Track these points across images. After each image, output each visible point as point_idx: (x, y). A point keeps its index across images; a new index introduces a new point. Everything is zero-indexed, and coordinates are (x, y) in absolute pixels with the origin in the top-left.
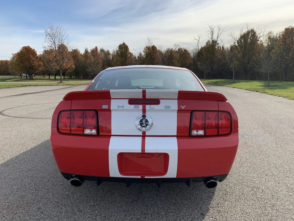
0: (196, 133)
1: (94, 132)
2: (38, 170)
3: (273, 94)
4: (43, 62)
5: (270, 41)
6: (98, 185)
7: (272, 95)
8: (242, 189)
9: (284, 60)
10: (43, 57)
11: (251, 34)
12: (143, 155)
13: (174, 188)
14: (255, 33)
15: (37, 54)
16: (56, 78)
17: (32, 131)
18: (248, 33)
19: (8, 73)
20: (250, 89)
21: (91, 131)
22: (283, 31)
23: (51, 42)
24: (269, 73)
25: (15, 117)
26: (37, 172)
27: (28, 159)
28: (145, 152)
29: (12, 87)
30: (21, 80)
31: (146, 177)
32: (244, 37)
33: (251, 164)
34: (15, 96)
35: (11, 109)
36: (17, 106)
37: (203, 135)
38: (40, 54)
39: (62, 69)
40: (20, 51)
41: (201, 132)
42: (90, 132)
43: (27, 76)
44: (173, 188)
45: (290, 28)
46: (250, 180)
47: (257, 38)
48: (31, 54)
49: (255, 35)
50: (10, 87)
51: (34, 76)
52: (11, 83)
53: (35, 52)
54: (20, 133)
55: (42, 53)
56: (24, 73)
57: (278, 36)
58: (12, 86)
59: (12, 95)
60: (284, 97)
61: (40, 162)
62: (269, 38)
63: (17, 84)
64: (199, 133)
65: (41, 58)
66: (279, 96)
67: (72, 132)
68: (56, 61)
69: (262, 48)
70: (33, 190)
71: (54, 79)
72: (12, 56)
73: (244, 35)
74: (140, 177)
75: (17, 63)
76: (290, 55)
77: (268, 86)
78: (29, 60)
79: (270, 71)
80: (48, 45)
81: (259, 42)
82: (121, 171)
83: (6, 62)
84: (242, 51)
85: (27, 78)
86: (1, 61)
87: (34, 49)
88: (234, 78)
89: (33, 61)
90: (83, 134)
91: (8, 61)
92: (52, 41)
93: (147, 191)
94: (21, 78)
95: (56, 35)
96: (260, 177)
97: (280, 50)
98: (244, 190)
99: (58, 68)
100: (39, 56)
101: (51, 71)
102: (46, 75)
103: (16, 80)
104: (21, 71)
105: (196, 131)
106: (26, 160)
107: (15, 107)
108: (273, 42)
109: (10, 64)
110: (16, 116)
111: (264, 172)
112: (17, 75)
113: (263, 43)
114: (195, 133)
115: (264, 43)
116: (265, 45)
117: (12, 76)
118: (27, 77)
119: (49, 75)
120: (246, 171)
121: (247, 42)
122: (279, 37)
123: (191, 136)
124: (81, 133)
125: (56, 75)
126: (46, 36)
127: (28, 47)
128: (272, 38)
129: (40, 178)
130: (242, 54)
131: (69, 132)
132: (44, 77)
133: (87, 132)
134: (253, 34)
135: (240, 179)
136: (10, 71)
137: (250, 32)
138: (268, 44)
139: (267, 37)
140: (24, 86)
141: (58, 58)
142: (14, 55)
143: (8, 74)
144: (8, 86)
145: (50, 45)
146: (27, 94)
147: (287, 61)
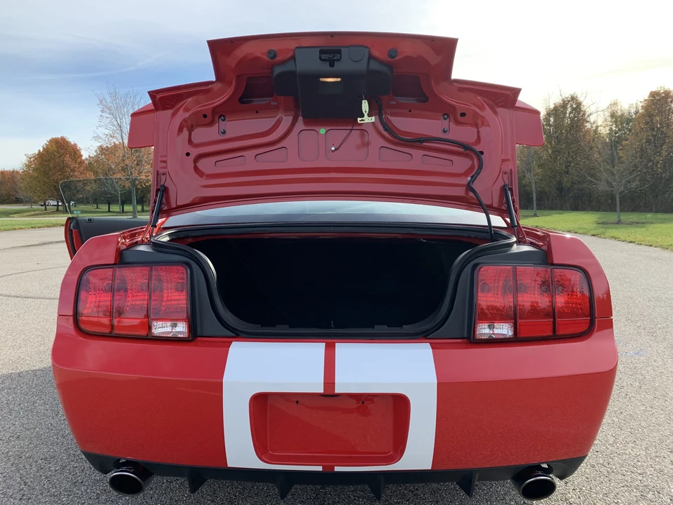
0: (487, 331)
1: (181, 329)
2: (38, 436)
3: (633, 240)
4: (96, 173)
5: (616, 122)
6: (193, 490)
7: (631, 242)
8: (612, 496)
9: (651, 163)
10: (96, 161)
11: (572, 106)
12: (329, 399)
13: (417, 489)
14: (579, 104)
15: (81, 156)
16: (125, 211)
17: (45, 331)
18: (564, 105)
19: (16, 198)
20: (576, 231)
21: (175, 326)
22: (646, 98)
23: (114, 126)
24: (620, 193)
25: (9, 296)
26: (35, 442)
27: (20, 405)
28: (337, 391)
29: (20, 229)
30: (45, 214)
31: (337, 469)
32: (556, 113)
33: (622, 416)
34: (22, 249)
35: (5, 278)
36: (20, 271)
37: (509, 338)
38: (89, 157)
39: (137, 189)
40: (44, 148)
41: (504, 330)
42: (169, 329)
43: (58, 205)
44: (412, 492)
45: (662, 91)
46: (631, 468)
47: (584, 114)
48: (68, 155)
49: (580, 109)
50: (15, 229)
51: (75, 206)
52: (19, 221)
53: (78, 150)
54: (14, 335)
55: (93, 154)
56: (51, 197)
57: (633, 111)
58: (20, 227)
59: (15, 245)
60: (662, 247)
61: (49, 413)
62: (613, 115)
63: (33, 222)
64: (496, 331)
65: (91, 165)
66: (651, 246)
67: (116, 332)
68: (124, 169)
69: (598, 138)
70: (15, 499)
71: (119, 212)
72: (24, 160)
73: (556, 109)
74: (320, 469)
75: (36, 175)
76: (664, 153)
77: (617, 223)
78: (62, 168)
79: (622, 189)
80: (107, 132)
81: (588, 125)
82: (261, 448)
83: (13, 174)
84: (551, 144)
85: (58, 210)
86: (3, 173)
87: (75, 145)
88: (535, 206)
89: (73, 170)
90: (149, 337)
91: (17, 172)
92: (115, 123)
93: (338, 502)
94: (46, 210)
95: (125, 110)
96: (656, 457)
97: (640, 141)
98: (619, 496)
99: (128, 184)
100: (87, 159)
101: (113, 192)
102: (102, 202)
103: (32, 213)
104: (44, 193)
105: (486, 325)
106: (11, 407)
107: (16, 272)
108: (622, 124)
109: (21, 179)
110: (13, 294)
111: (661, 441)
112: (35, 202)
113: (597, 127)
114: (484, 330)
115: (601, 126)
116: (604, 131)
117: (24, 205)
118: (58, 208)
119: (109, 204)
120: (611, 440)
121: (562, 125)
122: (636, 112)
123: (472, 341)
124: (143, 333)
125: (123, 203)
126: (103, 111)
127: (63, 139)
128: (620, 116)
129: (40, 462)
130: (553, 152)
131: (107, 331)
132: (97, 208)
133: (161, 328)
134: (574, 106)
135: (601, 462)
136: (21, 195)
137: (569, 101)
138: (611, 130)
139: (608, 114)
140: (48, 227)
141: (127, 162)
142: (30, 158)
143: (18, 201)
144: (11, 227)
145: (111, 132)
146: (51, 243)
147: (656, 166)
